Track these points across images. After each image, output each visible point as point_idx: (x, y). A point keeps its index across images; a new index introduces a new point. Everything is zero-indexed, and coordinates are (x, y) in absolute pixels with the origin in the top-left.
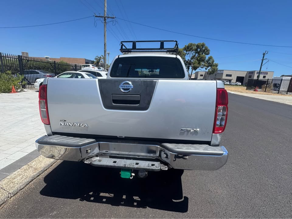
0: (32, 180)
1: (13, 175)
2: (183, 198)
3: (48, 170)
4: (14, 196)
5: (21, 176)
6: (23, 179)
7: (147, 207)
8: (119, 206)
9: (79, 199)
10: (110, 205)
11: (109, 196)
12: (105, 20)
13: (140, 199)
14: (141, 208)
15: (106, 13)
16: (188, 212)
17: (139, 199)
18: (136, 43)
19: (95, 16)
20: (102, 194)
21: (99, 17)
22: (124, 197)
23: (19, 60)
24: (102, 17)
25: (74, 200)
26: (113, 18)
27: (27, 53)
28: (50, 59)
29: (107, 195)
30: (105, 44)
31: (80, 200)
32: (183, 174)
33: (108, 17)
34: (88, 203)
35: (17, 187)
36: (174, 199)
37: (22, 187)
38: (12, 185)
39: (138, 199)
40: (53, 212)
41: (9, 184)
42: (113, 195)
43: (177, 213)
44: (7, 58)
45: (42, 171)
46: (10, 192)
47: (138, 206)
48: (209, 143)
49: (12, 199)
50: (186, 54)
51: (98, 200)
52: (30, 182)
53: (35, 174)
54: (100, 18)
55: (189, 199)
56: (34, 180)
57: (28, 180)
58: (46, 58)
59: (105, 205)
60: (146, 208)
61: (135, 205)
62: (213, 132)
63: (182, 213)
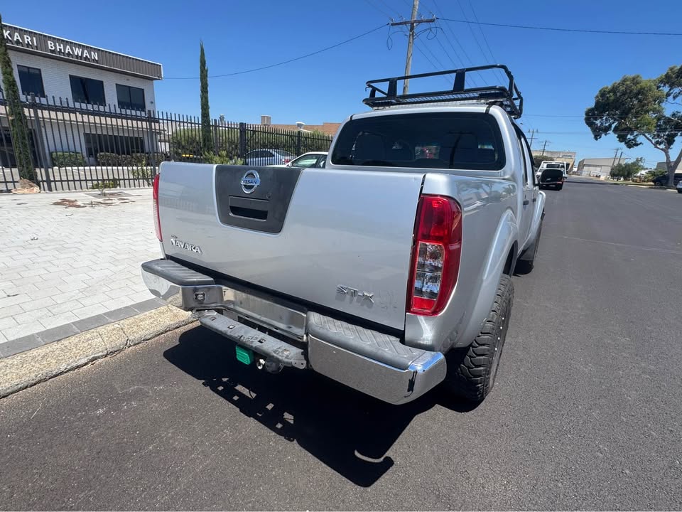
0: (166, 332)
1: (142, 316)
2: (382, 459)
3: (194, 324)
4: (134, 345)
5: (151, 321)
6: (153, 325)
7: (295, 441)
8: (250, 417)
9: (203, 381)
10: (238, 410)
11: (248, 395)
12: (412, 28)
13: (294, 422)
14: (283, 438)
15: (416, 13)
16: (369, 489)
17: (292, 422)
18: (398, 81)
19: (392, 25)
20: (239, 388)
21: (400, 24)
22: (270, 407)
23: (241, 132)
24: (405, 23)
25: (195, 380)
26: (432, 21)
27: (269, 118)
28: (306, 127)
29: (245, 391)
30: (404, 88)
31: (203, 384)
32: (427, 412)
33: (420, 22)
34: (211, 392)
35: (142, 334)
36: (359, 452)
37: (148, 337)
38: (135, 329)
39: (290, 421)
40: (160, 385)
41: (132, 326)
42: (254, 395)
43: (344, 479)
44: (221, 128)
45: (183, 321)
46: (130, 338)
47: (279, 432)
48: (400, 335)
49: (131, 348)
50: (668, 95)
51: (228, 394)
52: (162, 333)
53: (172, 323)
54: (401, 26)
55: (394, 466)
56: (169, 333)
57: (160, 328)
58: (299, 125)
59: (231, 405)
60: (293, 440)
61: (277, 428)
62: (408, 309)
63: (353, 484)
